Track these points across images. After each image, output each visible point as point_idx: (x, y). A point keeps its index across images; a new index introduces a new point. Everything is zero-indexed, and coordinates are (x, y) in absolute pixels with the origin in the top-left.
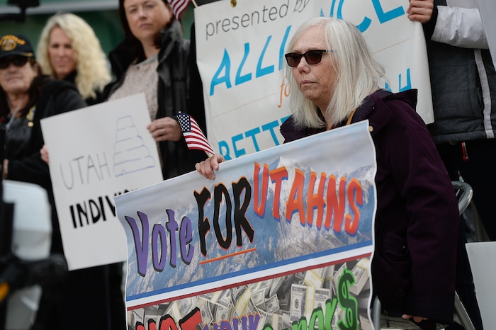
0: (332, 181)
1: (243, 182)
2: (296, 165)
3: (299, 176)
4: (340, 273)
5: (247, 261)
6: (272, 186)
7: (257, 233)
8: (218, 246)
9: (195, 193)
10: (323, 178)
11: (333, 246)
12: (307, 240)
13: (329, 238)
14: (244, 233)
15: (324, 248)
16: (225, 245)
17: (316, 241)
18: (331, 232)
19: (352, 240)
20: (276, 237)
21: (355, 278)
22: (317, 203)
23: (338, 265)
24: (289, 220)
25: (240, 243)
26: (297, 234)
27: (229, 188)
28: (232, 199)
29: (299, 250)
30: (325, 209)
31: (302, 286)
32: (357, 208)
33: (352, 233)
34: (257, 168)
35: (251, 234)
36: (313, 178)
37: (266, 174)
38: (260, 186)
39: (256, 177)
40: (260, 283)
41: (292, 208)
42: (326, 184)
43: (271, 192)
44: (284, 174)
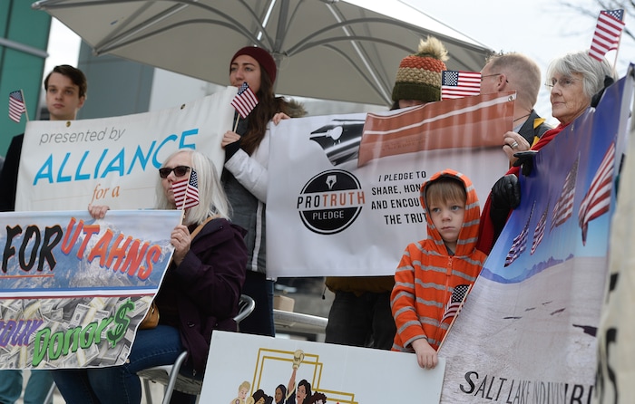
0: (137, 243)
1: (57, 229)
2: (110, 226)
3: (109, 235)
4: (124, 302)
5: (43, 283)
6: (82, 236)
7: (59, 264)
8: (19, 268)
9: (8, 228)
10: (129, 240)
11: (123, 285)
12: (102, 277)
13: (122, 279)
14: (46, 263)
15: (114, 285)
16: (27, 268)
17: (110, 279)
18: (125, 275)
19: (141, 284)
20: (75, 270)
21: (135, 307)
22: (120, 255)
23: (122, 298)
24: (90, 261)
25: (40, 268)
26: (94, 271)
27: (42, 230)
28: (42, 238)
29: (93, 283)
30: (124, 260)
31: (87, 307)
32: (152, 264)
33: (142, 279)
34: (73, 221)
35: (52, 265)
36: (121, 238)
37: (81, 226)
38: (72, 234)
39: (70, 228)
40: (50, 300)
41: (95, 254)
42: (131, 244)
43: (81, 239)
44: (96, 230)
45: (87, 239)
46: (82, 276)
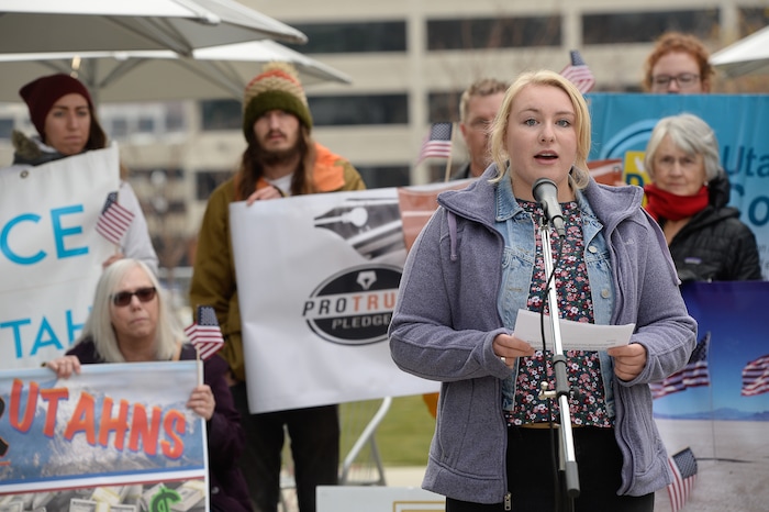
0: (140, 410)
2: (86, 388)
3: (86, 400)
4: (156, 491)
6: (42, 404)
10: (124, 406)
11: (140, 467)
12: (102, 460)
13: (138, 460)
15: (125, 468)
17: (117, 462)
18: (141, 454)
19: (171, 464)
20: (47, 453)
21: (182, 497)
22: (120, 427)
23: (148, 486)
24: (69, 435)
26: (80, 450)
29: (86, 468)
30: (128, 433)
31: (90, 502)
32: (178, 437)
33: (175, 457)
34: (17, 383)
36: (109, 404)
37: (35, 392)
38: (24, 403)
39: (16, 395)
41: (74, 429)
42: (131, 410)
43: (42, 409)
44: (64, 395)
45: (53, 409)
46: (63, 460)
